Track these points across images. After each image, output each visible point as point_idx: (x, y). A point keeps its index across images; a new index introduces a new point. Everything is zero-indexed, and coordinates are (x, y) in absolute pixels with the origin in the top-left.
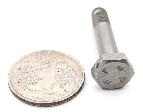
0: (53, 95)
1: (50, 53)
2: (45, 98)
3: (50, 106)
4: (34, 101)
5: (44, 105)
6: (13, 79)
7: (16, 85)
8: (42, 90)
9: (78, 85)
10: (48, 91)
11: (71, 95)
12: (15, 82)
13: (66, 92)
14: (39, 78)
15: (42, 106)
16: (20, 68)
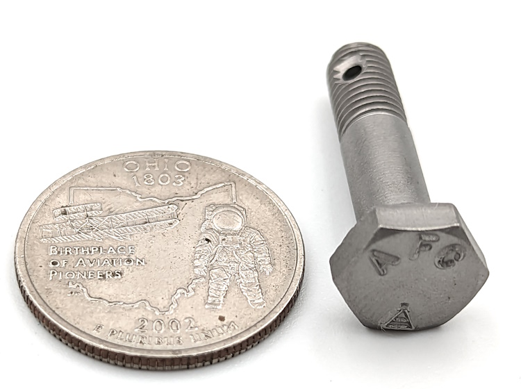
0: (175, 328)
1: (187, 166)
2: (143, 334)
3: (156, 370)
4: (102, 341)
5: (134, 363)
6: (36, 248)
7: (42, 273)
8: (136, 306)
9: (274, 301)
10: (157, 313)
11: (241, 337)
12: (40, 261)
13: (225, 322)
14: (133, 257)
15: (129, 365)
16: (67, 208)
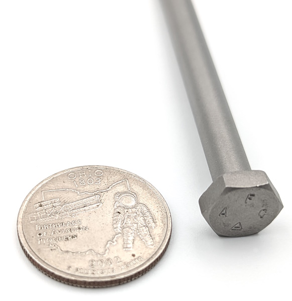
0: (110, 263)
1: (101, 173)
2: (93, 269)
3: (103, 287)
4: (72, 275)
5: (91, 285)
6: (28, 227)
7: (34, 240)
8: (87, 253)
9: (159, 243)
10: (99, 256)
12: (32, 234)
13: (135, 257)
14: (81, 226)
15: (88, 286)
16: (42, 203)
